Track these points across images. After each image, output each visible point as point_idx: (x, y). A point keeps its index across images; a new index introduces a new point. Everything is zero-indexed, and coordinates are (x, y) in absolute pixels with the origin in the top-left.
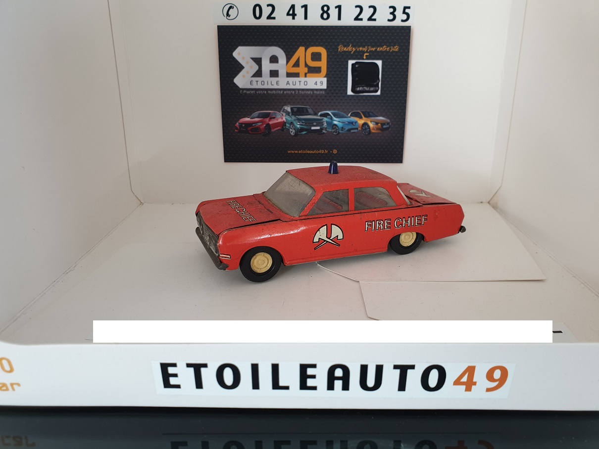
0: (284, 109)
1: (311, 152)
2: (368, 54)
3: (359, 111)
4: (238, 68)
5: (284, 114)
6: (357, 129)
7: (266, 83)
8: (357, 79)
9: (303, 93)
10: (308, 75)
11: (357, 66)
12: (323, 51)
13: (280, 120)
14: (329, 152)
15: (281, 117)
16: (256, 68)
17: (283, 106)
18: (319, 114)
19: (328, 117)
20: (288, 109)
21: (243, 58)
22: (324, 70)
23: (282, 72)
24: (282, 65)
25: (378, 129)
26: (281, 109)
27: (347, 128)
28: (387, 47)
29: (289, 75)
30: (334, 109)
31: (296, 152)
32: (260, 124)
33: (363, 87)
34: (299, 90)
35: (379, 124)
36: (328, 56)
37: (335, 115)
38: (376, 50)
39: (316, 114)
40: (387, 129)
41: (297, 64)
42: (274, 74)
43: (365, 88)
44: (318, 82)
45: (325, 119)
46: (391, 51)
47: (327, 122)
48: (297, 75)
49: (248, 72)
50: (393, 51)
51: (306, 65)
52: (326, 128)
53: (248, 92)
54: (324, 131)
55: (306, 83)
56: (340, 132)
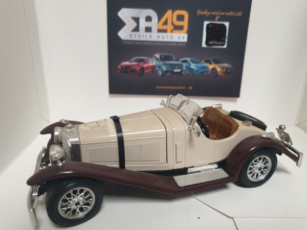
0: (155, 57)
1: (173, 88)
2: (218, 17)
3: (210, 59)
4: (122, 24)
5: (155, 60)
6: (207, 72)
7: (142, 36)
8: (210, 35)
9: (169, 44)
10: (173, 31)
11: (210, 26)
12: (185, 14)
13: (151, 64)
14: (186, 89)
15: (152, 62)
16: (135, 25)
17: (153, 54)
18: (181, 60)
19: (187, 63)
20: (158, 56)
21: (126, 17)
22: (186, 28)
23: (154, 29)
24: (155, 24)
25: (223, 72)
26: (152, 56)
27: (200, 71)
28: (234, 12)
29: (159, 31)
30: (192, 57)
31: (162, 88)
32: (136, 67)
33: (214, 41)
34: (166, 42)
35: (225, 70)
36: (189, 17)
37: (193, 61)
38: (225, 14)
39: (178, 60)
40: (230, 73)
41: (166, 23)
42: (148, 30)
43: (216, 43)
44: (181, 37)
45: (185, 65)
46: (236, 15)
47: (186, 67)
48: (165, 31)
49: (128, 28)
50: (238, 16)
51: (173, 24)
52: (185, 71)
53: (128, 43)
54: (183, 73)
55: (172, 37)
56: (196, 74)
